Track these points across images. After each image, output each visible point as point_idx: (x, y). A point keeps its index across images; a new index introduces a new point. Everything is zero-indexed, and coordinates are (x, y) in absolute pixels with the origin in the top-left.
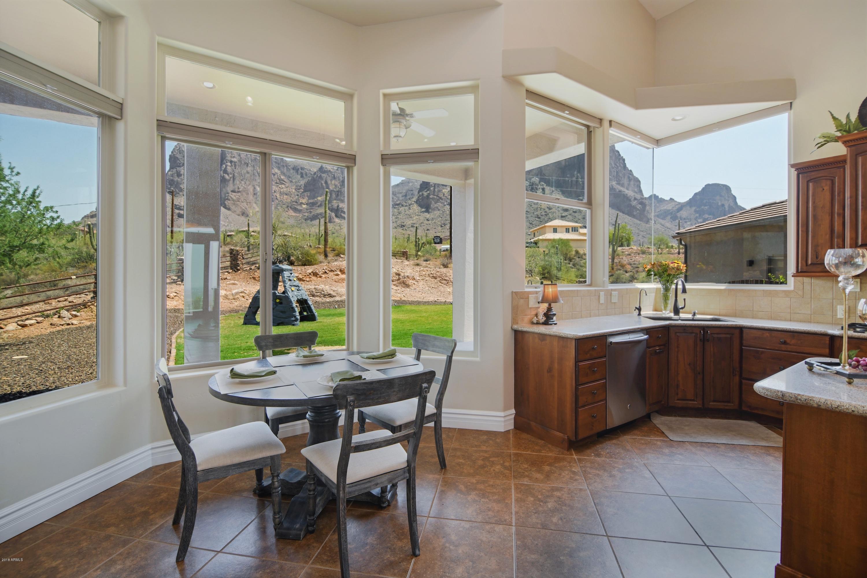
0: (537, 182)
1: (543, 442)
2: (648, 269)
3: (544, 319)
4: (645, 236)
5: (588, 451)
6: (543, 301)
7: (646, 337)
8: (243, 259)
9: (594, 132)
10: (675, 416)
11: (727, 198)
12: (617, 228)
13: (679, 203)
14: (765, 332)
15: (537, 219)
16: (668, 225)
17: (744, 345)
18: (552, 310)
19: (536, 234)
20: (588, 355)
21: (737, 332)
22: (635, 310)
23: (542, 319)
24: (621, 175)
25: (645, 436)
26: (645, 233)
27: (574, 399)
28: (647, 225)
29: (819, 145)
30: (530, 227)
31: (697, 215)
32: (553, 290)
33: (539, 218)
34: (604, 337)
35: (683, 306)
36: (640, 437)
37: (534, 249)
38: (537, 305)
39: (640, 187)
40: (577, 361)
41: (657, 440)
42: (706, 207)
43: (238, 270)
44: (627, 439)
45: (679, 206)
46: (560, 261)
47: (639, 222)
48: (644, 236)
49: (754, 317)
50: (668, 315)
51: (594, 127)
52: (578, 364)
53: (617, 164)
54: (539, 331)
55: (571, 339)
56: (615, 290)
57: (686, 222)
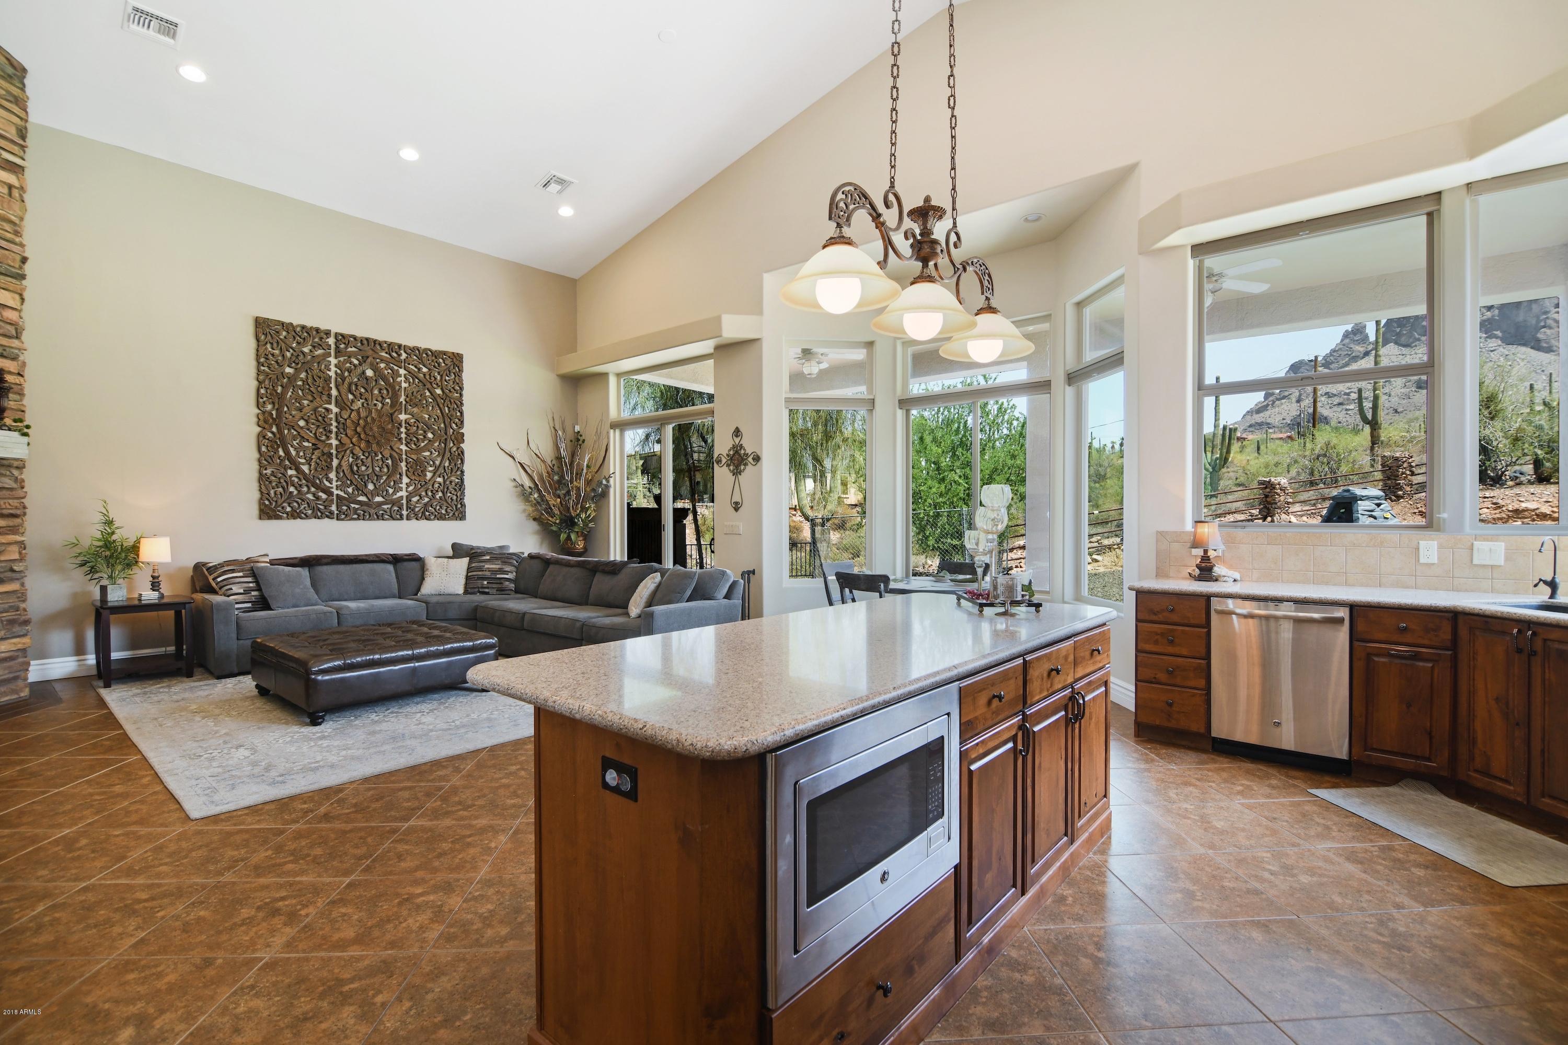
8: (1413, 474)
18: (1209, 560)
20: (1160, 616)
22: (1536, 586)
34: (1202, 597)
40: (1136, 620)
43: (1399, 498)
52: (1137, 624)
56: (1490, 539)
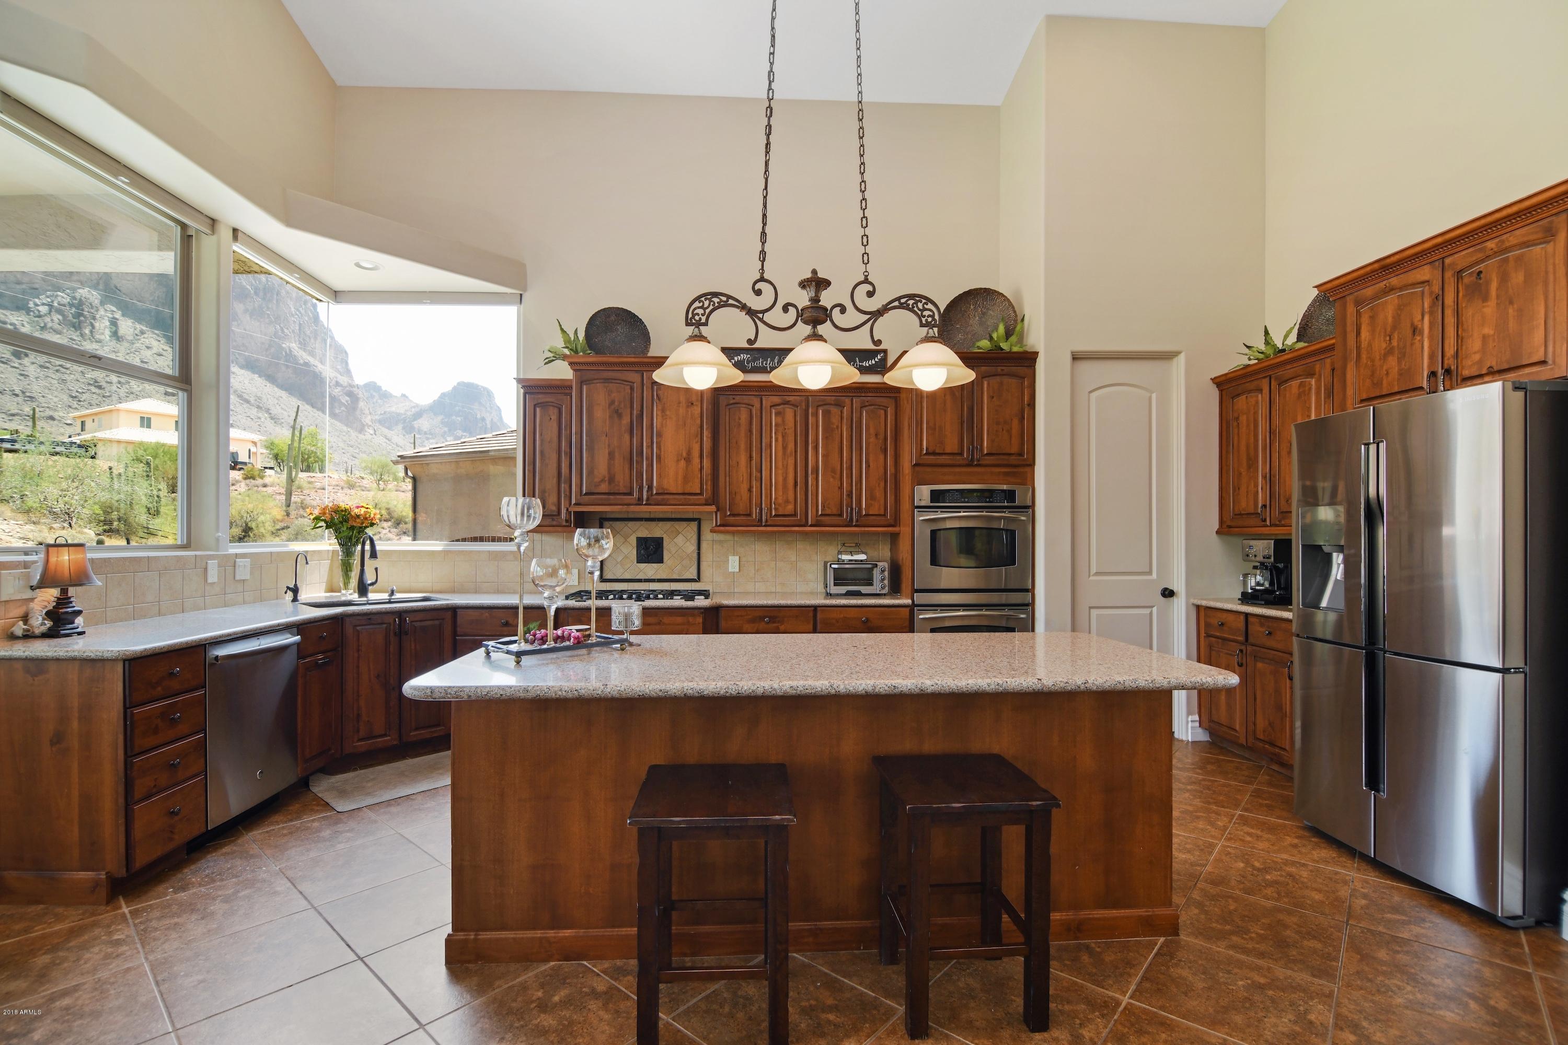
0: (96, 302)
1: (42, 906)
2: (314, 516)
3: (49, 624)
4: (357, 456)
5: (161, 888)
6: (44, 583)
7: (298, 638)
9: (197, 239)
10: (355, 770)
11: (489, 409)
12: (297, 433)
13: (417, 406)
14: (483, 611)
15: (93, 389)
16: (396, 439)
17: (458, 633)
18: (71, 602)
19: (89, 425)
20: (159, 689)
21: (449, 615)
22: (286, 593)
23: (39, 623)
24: (308, 332)
25: (291, 820)
26: (357, 451)
27: (121, 789)
28: (361, 436)
29: (547, 360)
30: (70, 407)
31: (446, 429)
32: (72, 557)
33: (100, 387)
34: (201, 647)
35: (374, 581)
36: (281, 826)
37: (78, 460)
38: (28, 594)
39: (347, 363)
40: (128, 706)
41: (313, 821)
42: (459, 419)
44: (252, 839)
45: (417, 409)
46: (155, 492)
47: (345, 428)
48: (355, 455)
49: (477, 591)
50: (350, 598)
51: (197, 231)
52: (132, 712)
53: (301, 309)
54: (26, 654)
55: (114, 660)
56: (244, 556)
57: (428, 439)
